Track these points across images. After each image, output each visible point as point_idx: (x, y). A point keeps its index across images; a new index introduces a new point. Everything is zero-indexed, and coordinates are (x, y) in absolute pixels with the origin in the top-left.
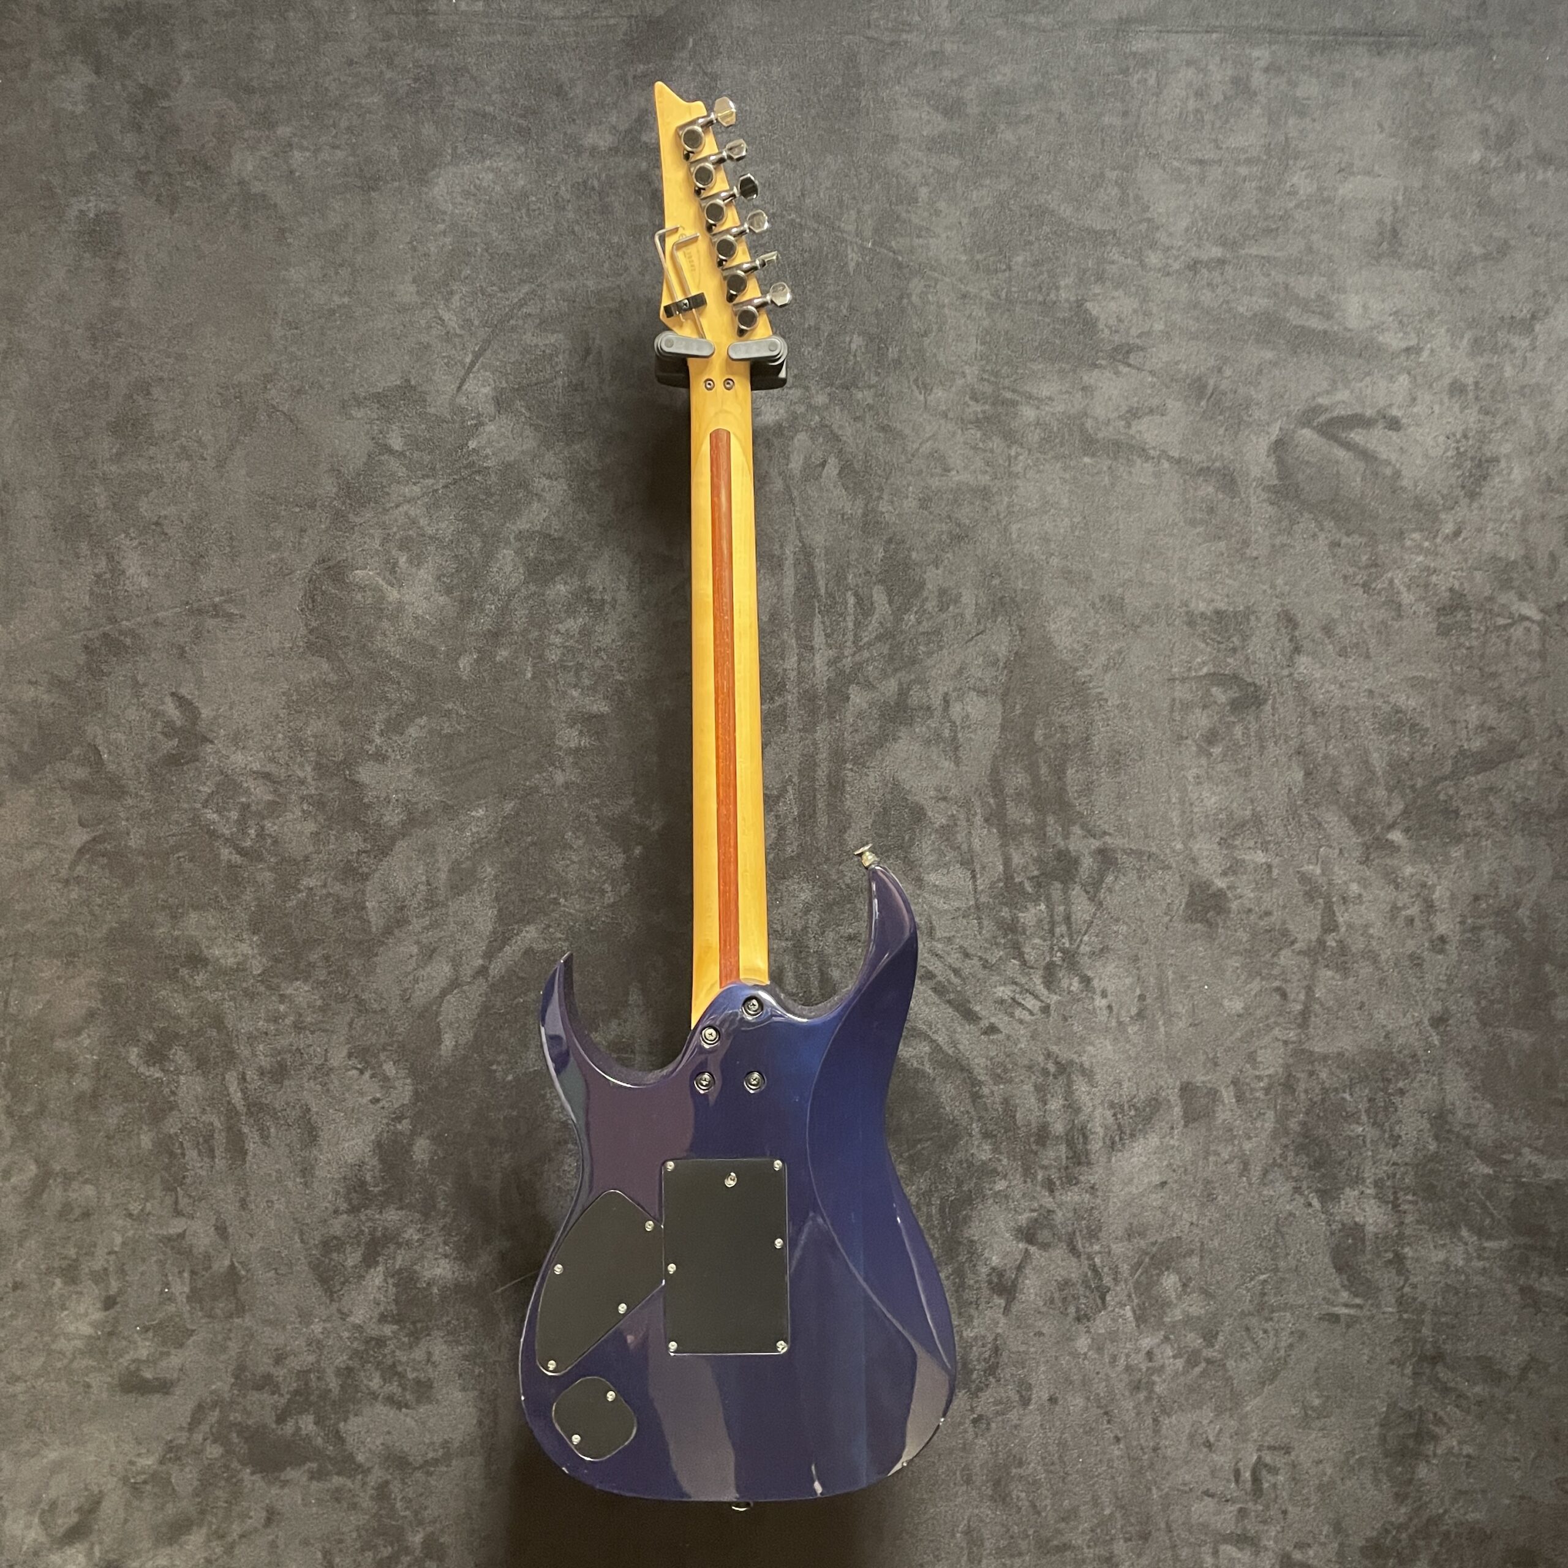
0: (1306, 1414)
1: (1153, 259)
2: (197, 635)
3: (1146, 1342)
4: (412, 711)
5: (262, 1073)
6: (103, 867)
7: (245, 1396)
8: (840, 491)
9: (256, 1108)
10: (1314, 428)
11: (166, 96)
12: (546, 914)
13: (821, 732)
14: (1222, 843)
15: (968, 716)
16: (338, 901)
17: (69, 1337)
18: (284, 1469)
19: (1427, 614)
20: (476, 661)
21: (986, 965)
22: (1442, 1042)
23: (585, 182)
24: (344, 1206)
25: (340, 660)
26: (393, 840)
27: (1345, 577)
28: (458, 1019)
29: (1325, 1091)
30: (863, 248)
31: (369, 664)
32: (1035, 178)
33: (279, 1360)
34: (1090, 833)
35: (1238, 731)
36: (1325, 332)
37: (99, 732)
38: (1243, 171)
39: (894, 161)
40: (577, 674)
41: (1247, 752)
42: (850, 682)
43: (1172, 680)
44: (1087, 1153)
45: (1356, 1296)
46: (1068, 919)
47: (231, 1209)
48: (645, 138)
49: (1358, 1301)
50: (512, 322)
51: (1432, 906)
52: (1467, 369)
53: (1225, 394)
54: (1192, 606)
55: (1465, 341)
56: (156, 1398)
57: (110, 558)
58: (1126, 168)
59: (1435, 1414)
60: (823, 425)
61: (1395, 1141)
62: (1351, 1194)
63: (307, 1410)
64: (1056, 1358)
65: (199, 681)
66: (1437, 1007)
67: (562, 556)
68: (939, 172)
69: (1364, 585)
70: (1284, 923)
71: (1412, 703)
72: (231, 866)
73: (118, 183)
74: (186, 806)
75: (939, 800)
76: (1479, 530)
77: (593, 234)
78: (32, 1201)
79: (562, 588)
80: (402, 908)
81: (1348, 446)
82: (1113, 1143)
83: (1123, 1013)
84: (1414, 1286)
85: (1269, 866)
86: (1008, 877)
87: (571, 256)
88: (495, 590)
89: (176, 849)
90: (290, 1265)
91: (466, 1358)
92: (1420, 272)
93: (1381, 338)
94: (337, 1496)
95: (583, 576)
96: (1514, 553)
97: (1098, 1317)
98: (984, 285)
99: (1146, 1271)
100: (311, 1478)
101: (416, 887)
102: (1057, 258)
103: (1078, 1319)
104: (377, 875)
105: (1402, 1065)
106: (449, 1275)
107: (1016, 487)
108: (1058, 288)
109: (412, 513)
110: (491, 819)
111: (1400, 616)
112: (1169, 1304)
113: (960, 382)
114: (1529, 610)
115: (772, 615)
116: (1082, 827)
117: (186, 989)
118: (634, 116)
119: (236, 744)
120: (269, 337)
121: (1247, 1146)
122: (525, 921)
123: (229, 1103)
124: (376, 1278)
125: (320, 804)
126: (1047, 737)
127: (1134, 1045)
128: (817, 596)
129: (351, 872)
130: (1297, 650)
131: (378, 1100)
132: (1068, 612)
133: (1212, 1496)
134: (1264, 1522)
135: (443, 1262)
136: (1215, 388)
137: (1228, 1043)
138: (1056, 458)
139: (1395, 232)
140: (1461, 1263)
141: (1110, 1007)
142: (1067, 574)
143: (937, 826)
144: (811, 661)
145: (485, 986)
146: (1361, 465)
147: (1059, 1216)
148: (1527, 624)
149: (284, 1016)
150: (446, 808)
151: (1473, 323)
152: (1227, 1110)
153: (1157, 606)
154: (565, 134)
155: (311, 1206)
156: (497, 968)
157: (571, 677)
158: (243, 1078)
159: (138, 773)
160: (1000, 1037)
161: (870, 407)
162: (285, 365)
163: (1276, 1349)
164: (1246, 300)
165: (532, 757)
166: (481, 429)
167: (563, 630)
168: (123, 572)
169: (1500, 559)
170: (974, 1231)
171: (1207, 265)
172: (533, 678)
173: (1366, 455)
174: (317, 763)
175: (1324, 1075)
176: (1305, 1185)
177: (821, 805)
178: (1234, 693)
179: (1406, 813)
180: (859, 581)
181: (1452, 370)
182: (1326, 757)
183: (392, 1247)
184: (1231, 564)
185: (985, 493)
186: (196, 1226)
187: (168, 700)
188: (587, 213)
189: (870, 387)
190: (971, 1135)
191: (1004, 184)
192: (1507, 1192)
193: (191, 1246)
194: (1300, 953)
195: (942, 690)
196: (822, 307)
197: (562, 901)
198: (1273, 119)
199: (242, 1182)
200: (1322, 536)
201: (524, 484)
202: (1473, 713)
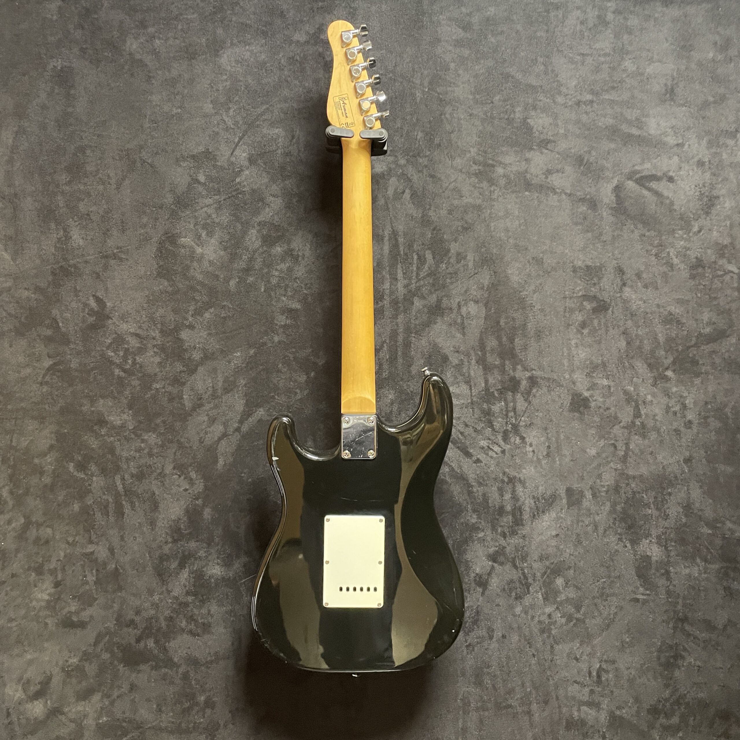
0: (623, 645)
1: (560, 99)
2: (106, 267)
3: (548, 610)
4: (207, 306)
5: (132, 476)
6: (58, 377)
7: (121, 630)
8: (411, 206)
9: (128, 492)
10: (632, 180)
11: (96, 13)
12: (269, 403)
13: (401, 318)
14: (588, 375)
15: (469, 313)
16: (170, 395)
17: (38, 600)
18: (138, 665)
19: (685, 269)
20: (238, 282)
21: (476, 430)
22: (689, 471)
23: (293, 58)
24: (170, 540)
25: (173, 281)
26: (197, 366)
27: (647, 251)
28: (226, 452)
29: (634, 493)
30: (424, 91)
31: (187, 283)
32: (505, 61)
33: (138, 612)
34: (525, 369)
35: (596, 322)
36: (640, 136)
37: (58, 313)
38: (602, 59)
39: (439, 50)
40: (285, 290)
41: (600, 332)
42: (415, 296)
43: (565, 298)
44: (522, 520)
45: (647, 589)
46: (514, 409)
47: (116, 541)
48: (322, 37)
49: (648, 592)
50: (258, 123)
51: (685, 407)
52: (705, 155)
53: (592, 163)
54: (575, 263)
55: (704, 141)
56: (78, 631)
57: (65, 230)
58: (547, 57)
59: (683, 646)
60: (403, 174)
61: (666, 517)
62: (645, 542)
63: (151, 637)
64: (506, 617)
65: (106, 289)
66: (687, 454)
67: (279, 234)
68: (460, 56)
69: (655, 255)
70: (616, 414)
71: (677, 311)
72: (119, 377)
73: (72, 53)
74: (99, 349)
75: (455, 352)
76: (710, 230)
77: (297, 82)
78: (21, 536)
79: (279, 249)
80: (201, 398)
81: (649, 189)
82: (534, 515)
83: (540, 454)
84: (675, 586)
85: (609, 387)
86: (487, 389)
87: (286, 92)
88: (248, 250)
89: (93, 369)
90: (144, 568)
91: (226, 612)
92: (684, 108)
93: (665, 139)
94: (164, 678)
95: (289, 243)
96: (727, 241)
97: (525, 597)
98: (480, 109)
99: (548, 576)
100: (152, 669)
101: (207, 389)
102: (515, 98)
103: (516, 598)
104: (189, 383)
105: (670, 481)
106: (219, 573)
107: (494, 206)
108: (514, 112)
109: (209, 211)
110: (244, 357)
111: (673, 270)
112: (560, 592)
113: (468, 155)
114: (732, 268)
115: (378, 263)
116: (522, 366)
117: (97, 436)
118: (317, 26)
119: (123, 320)
120: (142, 127)
121: (597, 518)
122: (258, 406)
123: (116, 490)
124: (185, 574)
125: (163, 349)
126: (506, 323)
127: (544, 469)
128: (399, 254)
129: (177, 381)
130: (624, 284)
131: (186, 490)
132: (517, 265)
133: (578, 683)
134: (602, 696)
135: (217, 567)
136: (588, 160)
137: (588, 469)
138: (513, 192)
139: (672, 90)
140: (697, 575)
141: (533, 451)
142: (516, 246)
143: (454, 364)
144: (395, 285)
145: (239, 437)
146: (656, 199)
147: (508, 550)
148: (731, 274)
149: (143, 450)
150: (222, 351)
151: (708, 133)
152: (587, 502)
153: (559, 263)
154: (284, 34)
155: (154, 540)
156: (245, 428)
157: (282, 291)
158: (123, 479)
159: (76, 332)
160: (482, 464)
161: (426, 166)
162: (149, 141)
163: (609, 614)
164: (603, 119)
165: (263, 329)
166: (242, 173)
167: (279, 269)
168: (71, 237)
169: (720, 244)
170: (469, 556)
171: (585, 103)
172: (265, 291)
173: (657, 193)
174: (161, 329)
175: (633, 485)
176: (623, 537)
177: (400, 353)
178: (594, 305)
179: (674, 363)
180: (419, 248)
181: (698, 155)
182: (637, 335)
183: (193, 559)
184: (594, 244)
185: (479, 208)
186: (100, 548)
187: (91, 298)
188: (294, 72)
189: (426, 156)
190: (467, 511)
191: (490, 63)
192: (718, 542)
193: (97, 559)
194: (624, 427)
195: (457, 300)
196: (404, 118)
197: (276, 397)
198: (617, 36)
199: (122, 528)
200: (636, 231)
201: (262, 200)
202: (706, 316)
